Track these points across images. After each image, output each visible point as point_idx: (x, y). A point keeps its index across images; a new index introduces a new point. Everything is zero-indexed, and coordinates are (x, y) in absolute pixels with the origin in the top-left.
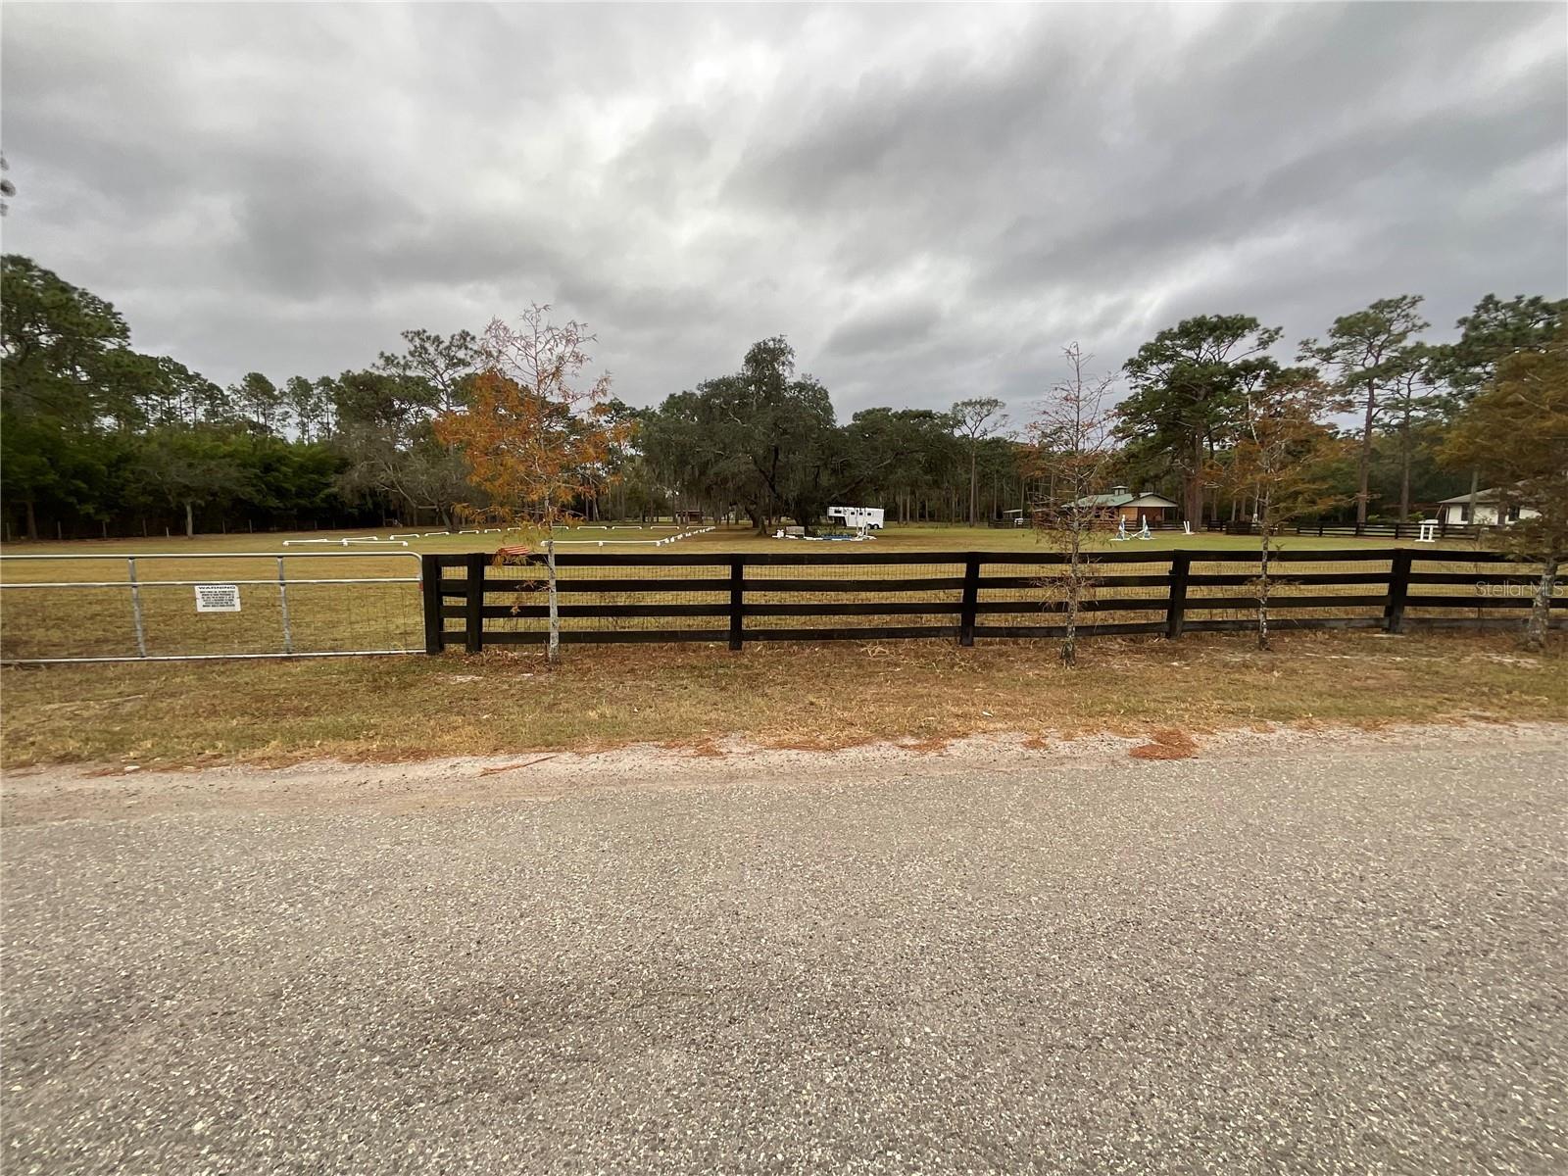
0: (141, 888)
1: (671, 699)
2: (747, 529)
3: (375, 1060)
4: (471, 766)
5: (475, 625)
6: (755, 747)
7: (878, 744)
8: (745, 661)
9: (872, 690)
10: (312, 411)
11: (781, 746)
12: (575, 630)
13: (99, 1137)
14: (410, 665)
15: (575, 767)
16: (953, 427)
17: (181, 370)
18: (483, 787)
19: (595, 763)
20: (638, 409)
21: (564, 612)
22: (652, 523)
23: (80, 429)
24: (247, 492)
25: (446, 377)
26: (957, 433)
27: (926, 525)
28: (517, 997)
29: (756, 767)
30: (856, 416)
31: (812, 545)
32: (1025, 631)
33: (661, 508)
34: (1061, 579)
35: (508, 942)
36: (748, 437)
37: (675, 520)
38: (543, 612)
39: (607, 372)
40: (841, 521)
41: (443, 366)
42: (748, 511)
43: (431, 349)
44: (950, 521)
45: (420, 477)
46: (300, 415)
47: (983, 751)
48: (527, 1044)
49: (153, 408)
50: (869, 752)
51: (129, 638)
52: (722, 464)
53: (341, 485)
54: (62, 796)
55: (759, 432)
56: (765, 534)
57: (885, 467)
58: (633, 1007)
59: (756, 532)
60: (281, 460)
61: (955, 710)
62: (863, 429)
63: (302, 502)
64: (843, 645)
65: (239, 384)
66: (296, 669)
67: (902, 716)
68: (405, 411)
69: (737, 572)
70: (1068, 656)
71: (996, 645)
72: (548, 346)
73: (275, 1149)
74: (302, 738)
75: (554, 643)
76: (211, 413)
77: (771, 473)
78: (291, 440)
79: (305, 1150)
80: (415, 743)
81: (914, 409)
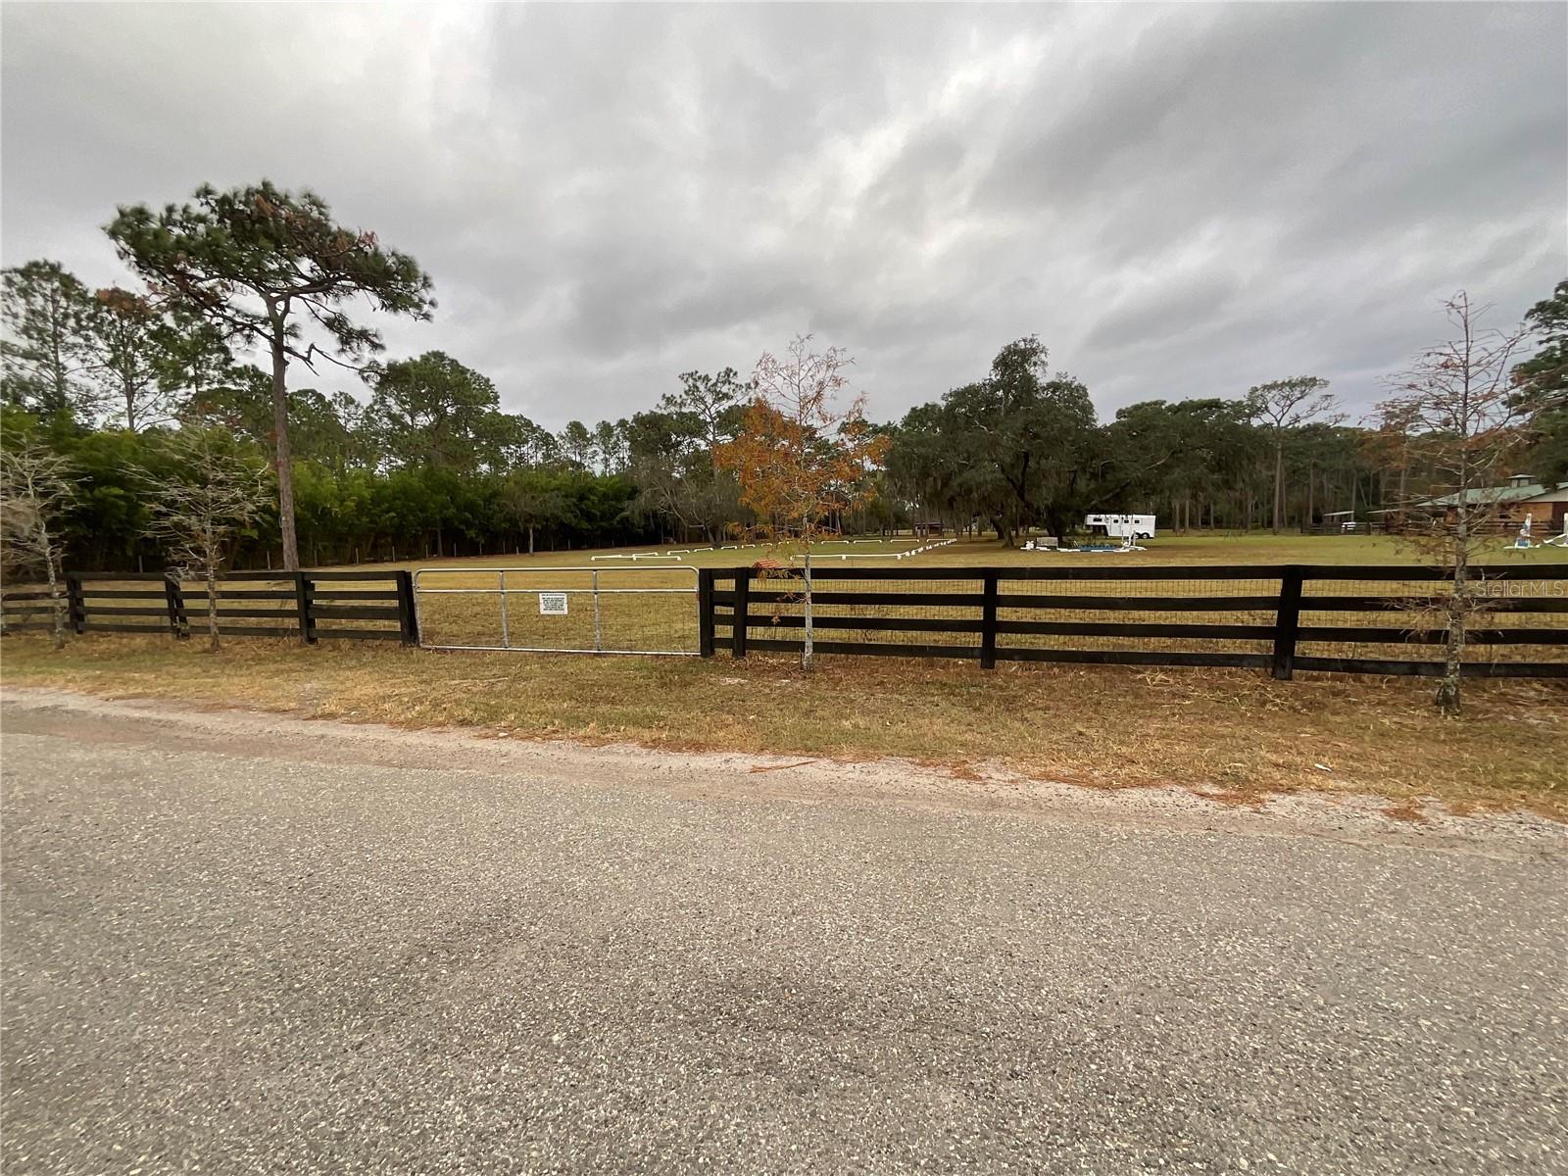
0: (512, 831)
1: (923, 716)
2: (990, 541)
3: (681, 1017)
4: (742, 762)
5: (740, 632)
6: (1018, 775)
7: (1169, 788)
8: (999, 681)
9: (1155, 725)
10: (613, 448)
11: (1048, 777)
12: (827, 640)
13: (493, 1027)
14: (687, 666)
15: (835, 775)
16: (1249, 416)
17: (529, 423)
18: (753, 784)
19: (851, 773)
20: (881, 425)
21: (819, 623)
22: (892, 537)
23: (468, 474)
24: (569, 518)
25: (713, 410)
26: (1255, 422)
27: (1211, 533)
28: (794, 991)
29: (1020, 797)
30: (1120, 413)
31: (1068, 557)
32: (1372, 666)
33: (901, 521)
34: (1435, 600)
35: (783, 936)
36: (995, 443)
37: (915, 533)
38: (799, 622)
39: (863, 393)
40: (1101, 531)
41: (711, 401)
42: (993, 522)
43: (702, 388)
44: (1246, 527)
45: (691, 500)
46: (604, 452)
47: (1320, 814)
48: (806, 1040)
49: (511, 454)
50: (1158, 796)
51: (497, 633)
52: (967, 475)
53: (632, 509)
54: (464, 751)
55: (1007, 439)
56: (1012, 545)
57: (1158, 468)
58: (905, 1030)
59: (1001, 545)
60: (591, 490)
61: (1274, 757)
62: (1130, 427)
63: (603, 524)
64: (1114, 670)
65: (564, 431)
66: (605, 663)
67: (1200, 757)
68: (679, 443)
69: (991, 587)
70: (1446, 702)
71: (1326, 681)
72: (811, 373)
73: (609, 1075)
74: (611, 723)
75: (808, 652)
76: (546, 456)
77: (1020, 479)
78: (598, 474)
79: (632, 1083)
80: (696, 737)
81: (1196, 399)
